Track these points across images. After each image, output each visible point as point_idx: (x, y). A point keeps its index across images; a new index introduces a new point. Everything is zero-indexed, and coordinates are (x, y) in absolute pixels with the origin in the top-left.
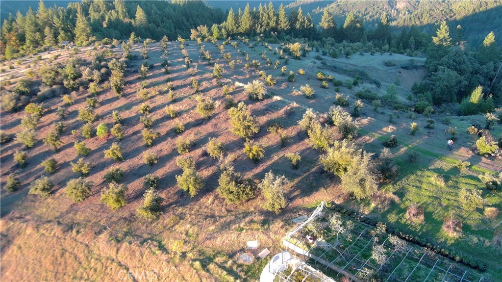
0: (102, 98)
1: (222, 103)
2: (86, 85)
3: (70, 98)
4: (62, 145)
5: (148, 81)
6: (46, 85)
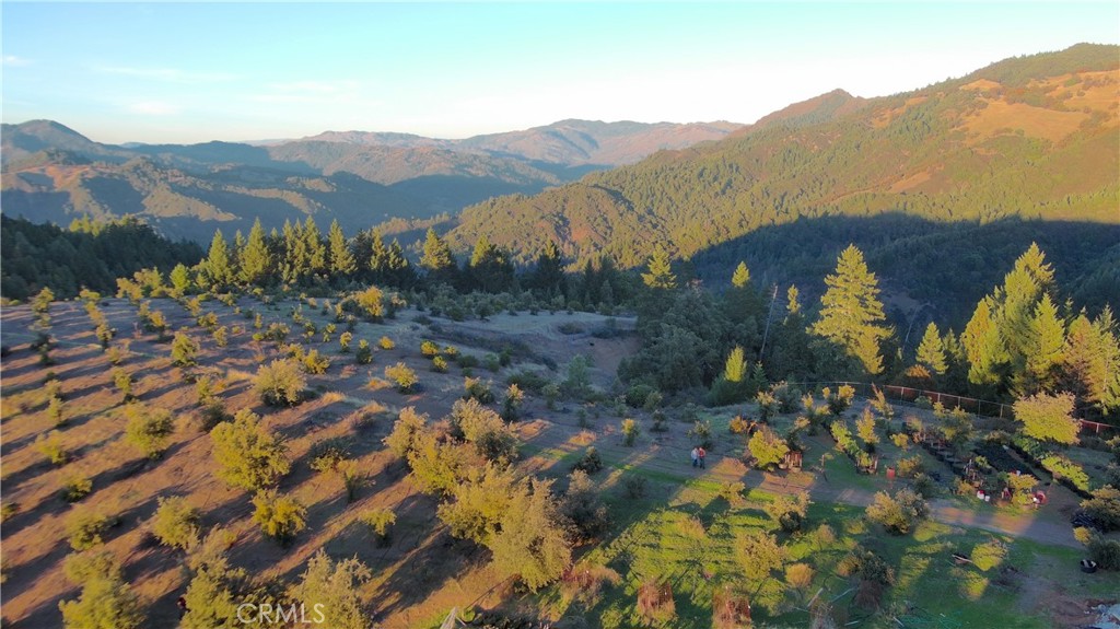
1: (195, 417)
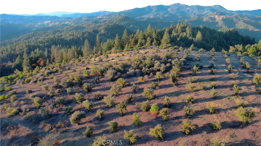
0: (162, 83)
2: (154, 72)
3: (142, 79)
4: (126, 111)
5: (196, 78)
6: (133, 68)
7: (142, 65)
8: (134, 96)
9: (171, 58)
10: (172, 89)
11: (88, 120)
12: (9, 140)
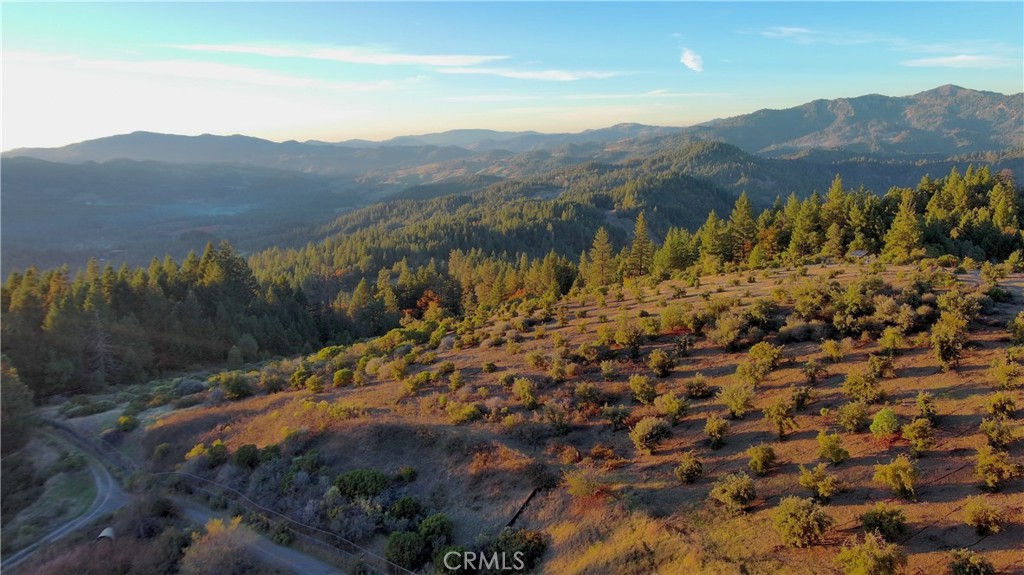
0: (903, 363)
2: (876, 331)
3: (838, 348)
4: (795, 428)
6: (800, 316)
7: (829, 308)
8: (813, 392)
9: (933, 292)
10: (939, 380)
11: (678, 447)
12: (472, 475)
